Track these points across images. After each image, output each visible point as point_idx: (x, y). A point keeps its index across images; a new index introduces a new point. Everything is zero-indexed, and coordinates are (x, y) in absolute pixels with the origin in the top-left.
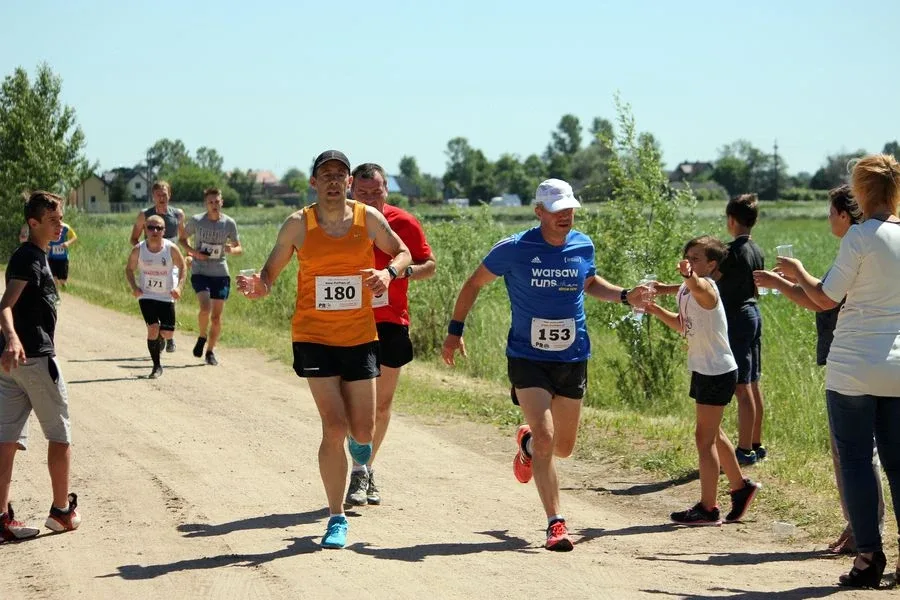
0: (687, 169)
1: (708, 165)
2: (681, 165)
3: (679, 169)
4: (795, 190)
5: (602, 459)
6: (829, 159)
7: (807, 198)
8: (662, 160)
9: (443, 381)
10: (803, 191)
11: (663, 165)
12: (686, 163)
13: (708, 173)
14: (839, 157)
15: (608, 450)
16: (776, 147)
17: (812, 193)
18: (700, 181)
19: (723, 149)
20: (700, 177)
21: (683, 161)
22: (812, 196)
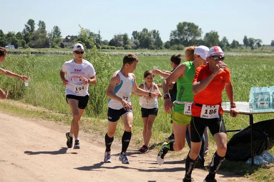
0: (69, 38)
1: (76, 37)
2: (67, 36)
3: (67, 38)
4: (104, 46)
5: (93, 132)
6: (115, 36)
7: (108, 48)
8: (61, 35)
9: (27, 107)
10: (106, 46)
11: (61, 36)
12: (69, 36)
13: (76, 39)
14: (118, 36)
15: (94, 129)
16: (99, 32)
17: (109, 47)
18: (74, 42)
19: (80, 32)
20: (73, 41)
21: (68, 36)
22: (109, 48)
